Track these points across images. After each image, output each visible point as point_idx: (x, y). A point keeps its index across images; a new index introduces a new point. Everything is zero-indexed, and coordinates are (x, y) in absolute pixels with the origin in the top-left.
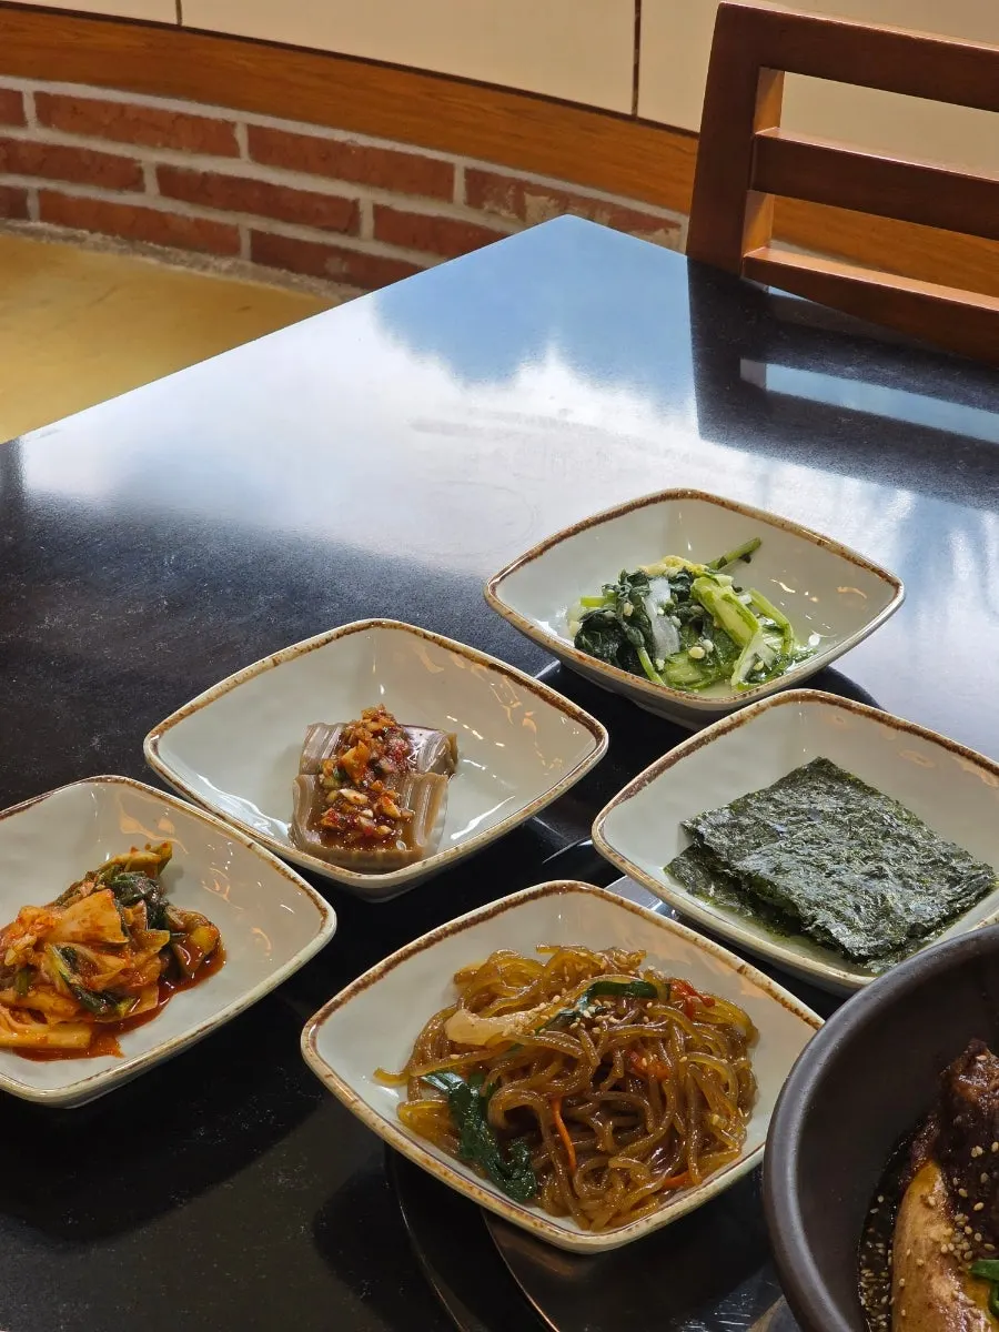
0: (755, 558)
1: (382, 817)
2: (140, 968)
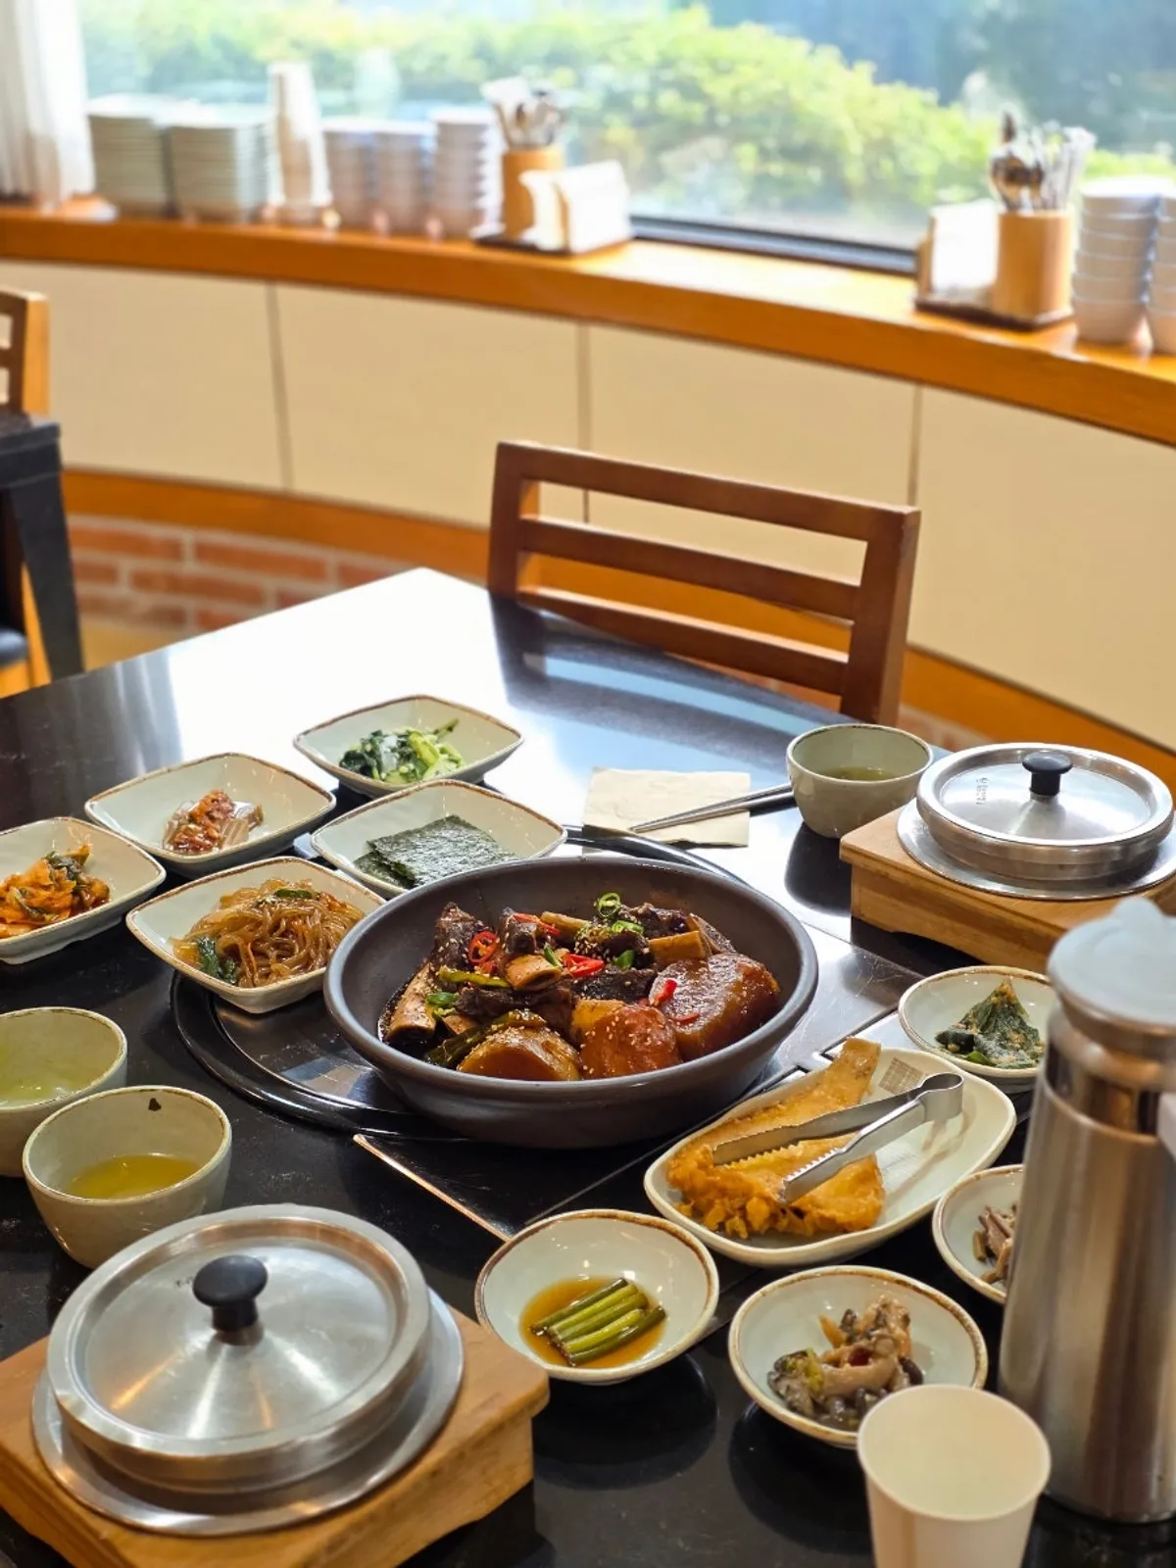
0: (455, 730)
1: (208, 837)
2: (59, 899)
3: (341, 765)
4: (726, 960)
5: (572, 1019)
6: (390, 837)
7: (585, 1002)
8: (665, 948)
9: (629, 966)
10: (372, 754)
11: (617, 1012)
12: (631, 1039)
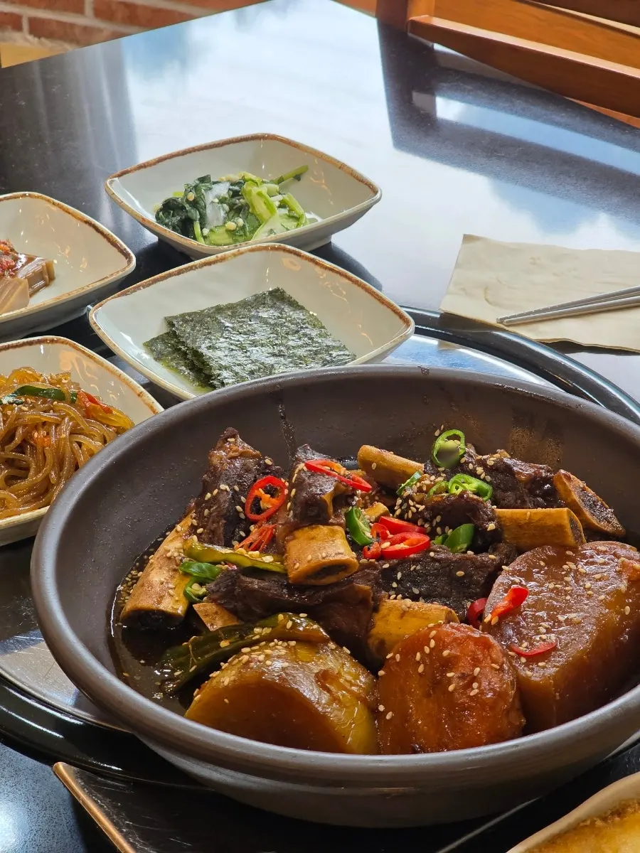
0: (304, 179)
3: (158, 218)
4: (605, 552)
5: (373, 626)
6: (195, 313)
7: (394, 603)
8: (519, 525)
9: (465, 546)
10: (195, 204)
11: (434, 633)
12: (450, 681)
